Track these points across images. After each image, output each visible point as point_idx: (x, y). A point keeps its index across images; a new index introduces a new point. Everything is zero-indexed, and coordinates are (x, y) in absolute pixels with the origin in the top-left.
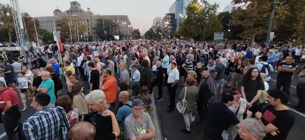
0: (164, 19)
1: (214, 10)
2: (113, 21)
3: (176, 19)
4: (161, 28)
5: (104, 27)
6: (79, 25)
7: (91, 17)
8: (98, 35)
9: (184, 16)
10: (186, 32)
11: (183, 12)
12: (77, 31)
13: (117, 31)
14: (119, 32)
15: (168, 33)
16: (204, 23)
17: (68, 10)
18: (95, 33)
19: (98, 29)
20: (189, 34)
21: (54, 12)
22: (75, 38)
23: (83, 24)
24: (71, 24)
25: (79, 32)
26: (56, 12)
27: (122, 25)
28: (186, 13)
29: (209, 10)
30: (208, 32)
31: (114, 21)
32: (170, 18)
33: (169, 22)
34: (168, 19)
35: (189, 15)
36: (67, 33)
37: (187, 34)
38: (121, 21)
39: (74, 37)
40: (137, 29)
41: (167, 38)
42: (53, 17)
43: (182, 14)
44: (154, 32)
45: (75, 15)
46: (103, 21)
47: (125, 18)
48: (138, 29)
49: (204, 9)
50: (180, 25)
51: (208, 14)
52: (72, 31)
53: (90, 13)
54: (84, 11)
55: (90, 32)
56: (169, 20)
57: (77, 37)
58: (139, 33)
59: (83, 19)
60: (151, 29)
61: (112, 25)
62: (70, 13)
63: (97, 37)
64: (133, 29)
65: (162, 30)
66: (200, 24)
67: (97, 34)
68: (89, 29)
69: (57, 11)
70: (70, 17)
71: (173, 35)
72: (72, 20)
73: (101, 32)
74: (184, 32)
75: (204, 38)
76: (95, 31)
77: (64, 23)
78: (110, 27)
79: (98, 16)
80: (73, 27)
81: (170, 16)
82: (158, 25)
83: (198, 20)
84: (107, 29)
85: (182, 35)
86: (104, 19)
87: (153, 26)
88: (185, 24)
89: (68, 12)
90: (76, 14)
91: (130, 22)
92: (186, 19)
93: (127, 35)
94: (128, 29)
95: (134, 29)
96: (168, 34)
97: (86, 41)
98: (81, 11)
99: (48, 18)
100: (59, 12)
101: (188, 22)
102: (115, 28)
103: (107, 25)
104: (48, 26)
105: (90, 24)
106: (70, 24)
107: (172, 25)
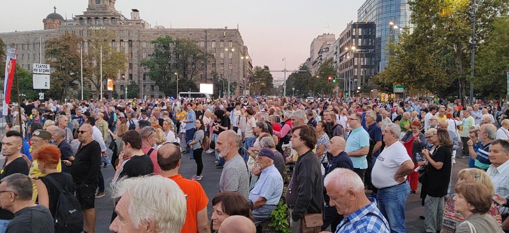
0: (341, 41)
1: (503, 7)
2: (198, 44)
3: (380, 39)
4: (334, 65)
5: (172, 61)
6: (105, 53)
7: (139, 33)
8: (154, 82)
9: (406, 28)
10: (411, 72)
11: (402, 18)
12: (98, 69)
13: (209, 71)
14: (215, 74)
15: (356, 77)
16: (470, 47)
17: (83, 14)
18: (147, 77)
19: (157, 65)
20: (421, 81)
21: (44, 21)
22: (93, 88)
23: (118, 50)
24: (86, 51)
25: (103, 73)
26: (50, 21)
27: (222, 56)
28: (413, 16)
29: (485, 7)
30: (486, 70)
31: (202, 44)
32: (360, 34)
33: (358, 47)
34: (353, 37)
35: (421, 22)
36: (72, 74)
37: (416, 79)
38: (222, 44)
39: (90, 86)
40: (263, 68)
41: (351, 91)
42: (40, 33)
43: (397, 22)
44: (313, 75)
45: (98, 28)
46: (170, 44)
47: (231, 36)
48: (267, 68)
49: (470, 5)
50: (392, 53)
51: (484, 20)
52: (84, 70)
53: (139, 23)
54: (122, 18)
55: (135, 73)
56: (357, 42)
57: (98, 88)
58: (269, 78)
59: (118, 39)
60: (304, 67)
61: (195, 55)
62: (86, 22)
63: (153, 86)
64: (254, 66)
65: (338, 71)
66: (458, 50)
67: (153, 77)
68: (131, 66)
69: (53, 19)
70: (85, 32)
71: (370, 83)
72: (89, 41)
73: (165, 74)
74: (404, 72)
75: (471, 92)
76: (148, 70)
77: (67, 48)
78: (190, 60)
79: (160, 30)
80: (90, 58)
81: (360, 30)
82: (324, 56)
83: (450, 35)
84: (183, 66)
85: (400, 81)
86: (174, 39)
87: (309, 59)
88: (409, 48)
89: (81, 18)
90: (100, 25)
91: (245, 48)
92: (412, 36)
93: (235, 84)
94: (239, 68)
95: (257, 68)
96: (356, 82)
97: (122, 97)
98: (115, 17)
99: (27, 34)
100: (57, 21)
101: (416, 43)
102: (202, 62)
103: (180, 56)
104: (26, 57)
105: (135, 51)
106: (83, 50)
107: (368, 56)
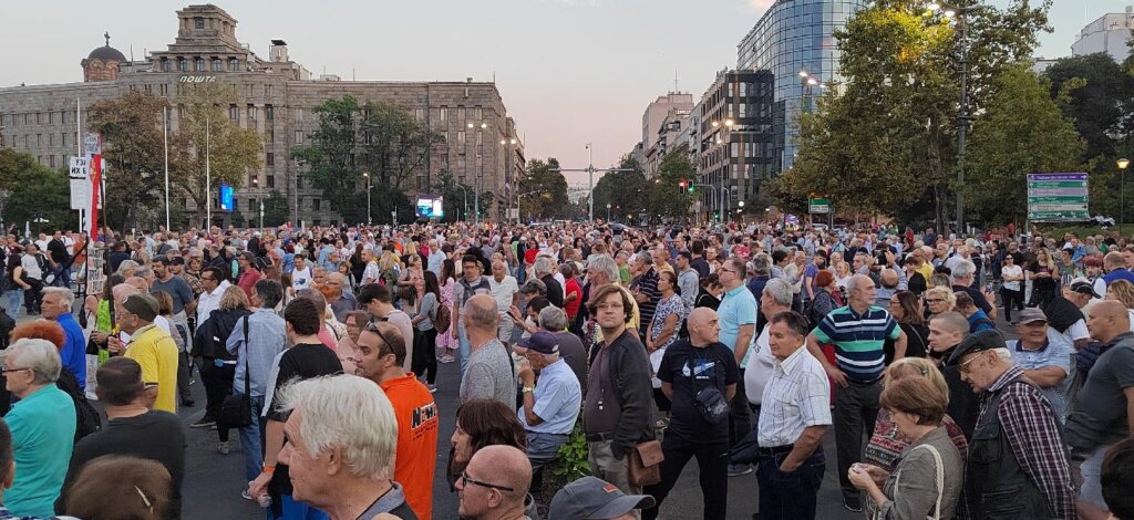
0: (705, 108)
1: (1019, 43)
2: (411, 113)
3: (782, 104)
4: (691, 157)
5: (358, 150)
6: (215, 131)
7: (288, 90)
8: (321, 192)
9: (831, 84)
10: (843, 174)
11: (825, 65)
12: (202, 165)
13: (435, 171)
14: (446, 176)
15: (735, 182)
16: (957, 122)
17: (167, 49)
18: (306, 182)
19: (327, 158)
20: (863, 190)
21: (85, 63)
22: (191, 205)
23: (244, 125)
24: (175, 126)
25: (211, 176)
26: (97, 63)
27: (461, 137)
28: (844, 61)
29: (986, 43)
30: (986, 169)
31: (419, 114)
32: (743, 95)
33: (739, 121)
34: (729, 100)
35: (858, 72)
36: (145, 175)
37: (852, 186)
38: (461, 113)
39: (184, 201)
40: (546, 162)
41: (726, 211)
42: (73, 89)
43: (816, 71)
44: (648, 177)
45: (199, 80)
46: (353, 114)
47: (479, 98)
48: (554, 162)
49: (956, 39)
50: (806, 134)
51: (983, 69)
52: (172, 167)
53: (290, 69)
54: (250, 58)
55: (279, 173)
56: (736, 110)
57: (202, 203)
58: (559, 184)
59: (242, 102)
60: (630, 162)
61: (404, 136)
62: (174, 66)
63: (317, 202)
64: (528, 159)
65: (699, 169)
66: (933, 129)
67: (318, 184)
68: (270, 159)
69: (103, 59)
70: (172, 88)
71: (763, 194)
72: (181, 106)
73: (343, 175)
74: (828, 174)
75: (959, 213)
76: (307, 168)
77: (134, 121)
78: (394, 146)
79: (330, 85)
80: (182, 141)
81: (743, 85)
82: (671, 137)
83: (916, 100)
84: (380, 159)
85: (822, 191)
86: (362, 103)
87: (641, 146)
88: (837, 125)
89: (163, 58)
90: (204, 73)
91: (509, 122)
92: (844, 100)
93: (489, 195)
94: (496, 162)
95: (534, 162)
96: (736, 192)
97: (253, 224)
98: (237, 56)
99: (49, 92)
100: (112, 64)
101: (854, 113)
102: (422, 151)
103: (374, 138)
104: (45, 138)
105: (279, 127)
106: (169, 125)
107: (761, 139)
